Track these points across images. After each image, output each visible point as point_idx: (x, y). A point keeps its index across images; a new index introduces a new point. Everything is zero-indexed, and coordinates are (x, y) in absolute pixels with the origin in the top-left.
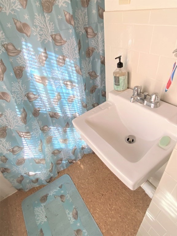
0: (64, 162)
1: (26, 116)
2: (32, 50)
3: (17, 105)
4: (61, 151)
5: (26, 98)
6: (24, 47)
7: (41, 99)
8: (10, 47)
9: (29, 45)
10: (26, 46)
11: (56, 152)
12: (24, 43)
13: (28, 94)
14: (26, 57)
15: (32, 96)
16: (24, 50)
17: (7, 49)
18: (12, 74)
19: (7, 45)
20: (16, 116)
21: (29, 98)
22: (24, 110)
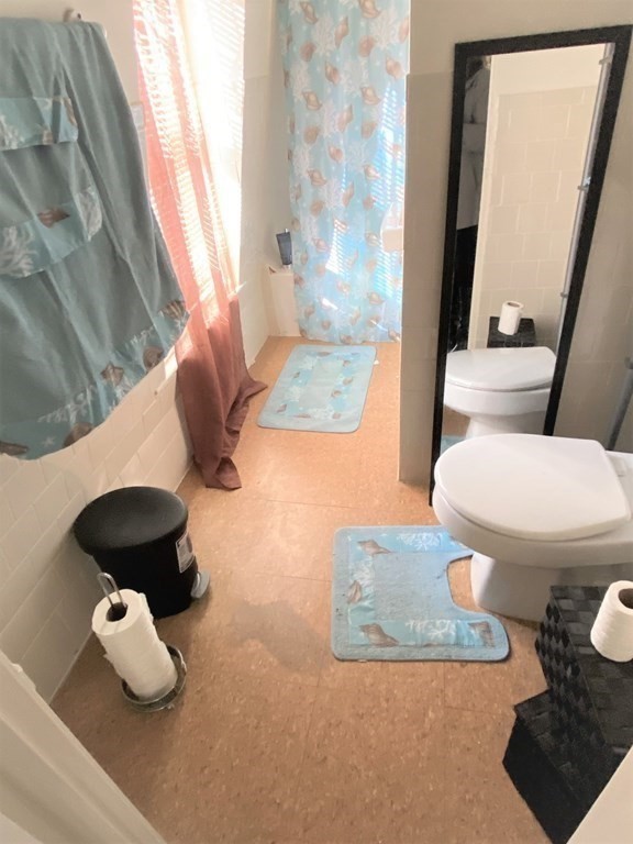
0: (381, 327)
1: (351, 196)
2: (394, 100)
3: (347, 173)
4: (382, 302)
5: (362, 171)
6: (387, 94)
7: (383, 181)
8: (369, 92)
9: (394, 93)
10: (390, 93)
11: (374, 296)
12: (388, 89)
13: (369, 166)
14: (385, 111)
15: (372, 172)
16: (385, 100)
17: (364, 94)
18: (357, 128)
19: (367, 89)
20: (339, 189)
21: (367, 172)
22: (353, 186)
